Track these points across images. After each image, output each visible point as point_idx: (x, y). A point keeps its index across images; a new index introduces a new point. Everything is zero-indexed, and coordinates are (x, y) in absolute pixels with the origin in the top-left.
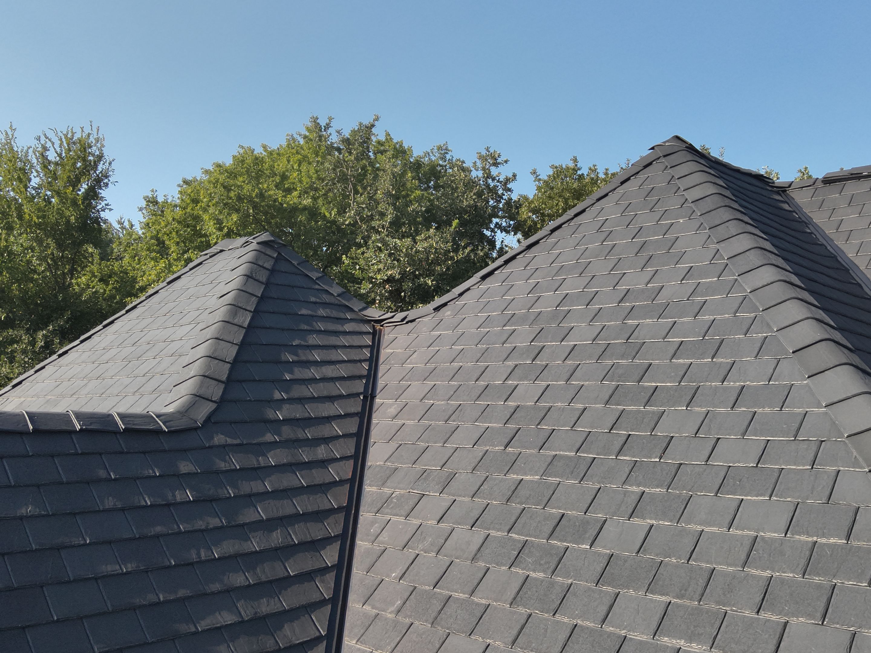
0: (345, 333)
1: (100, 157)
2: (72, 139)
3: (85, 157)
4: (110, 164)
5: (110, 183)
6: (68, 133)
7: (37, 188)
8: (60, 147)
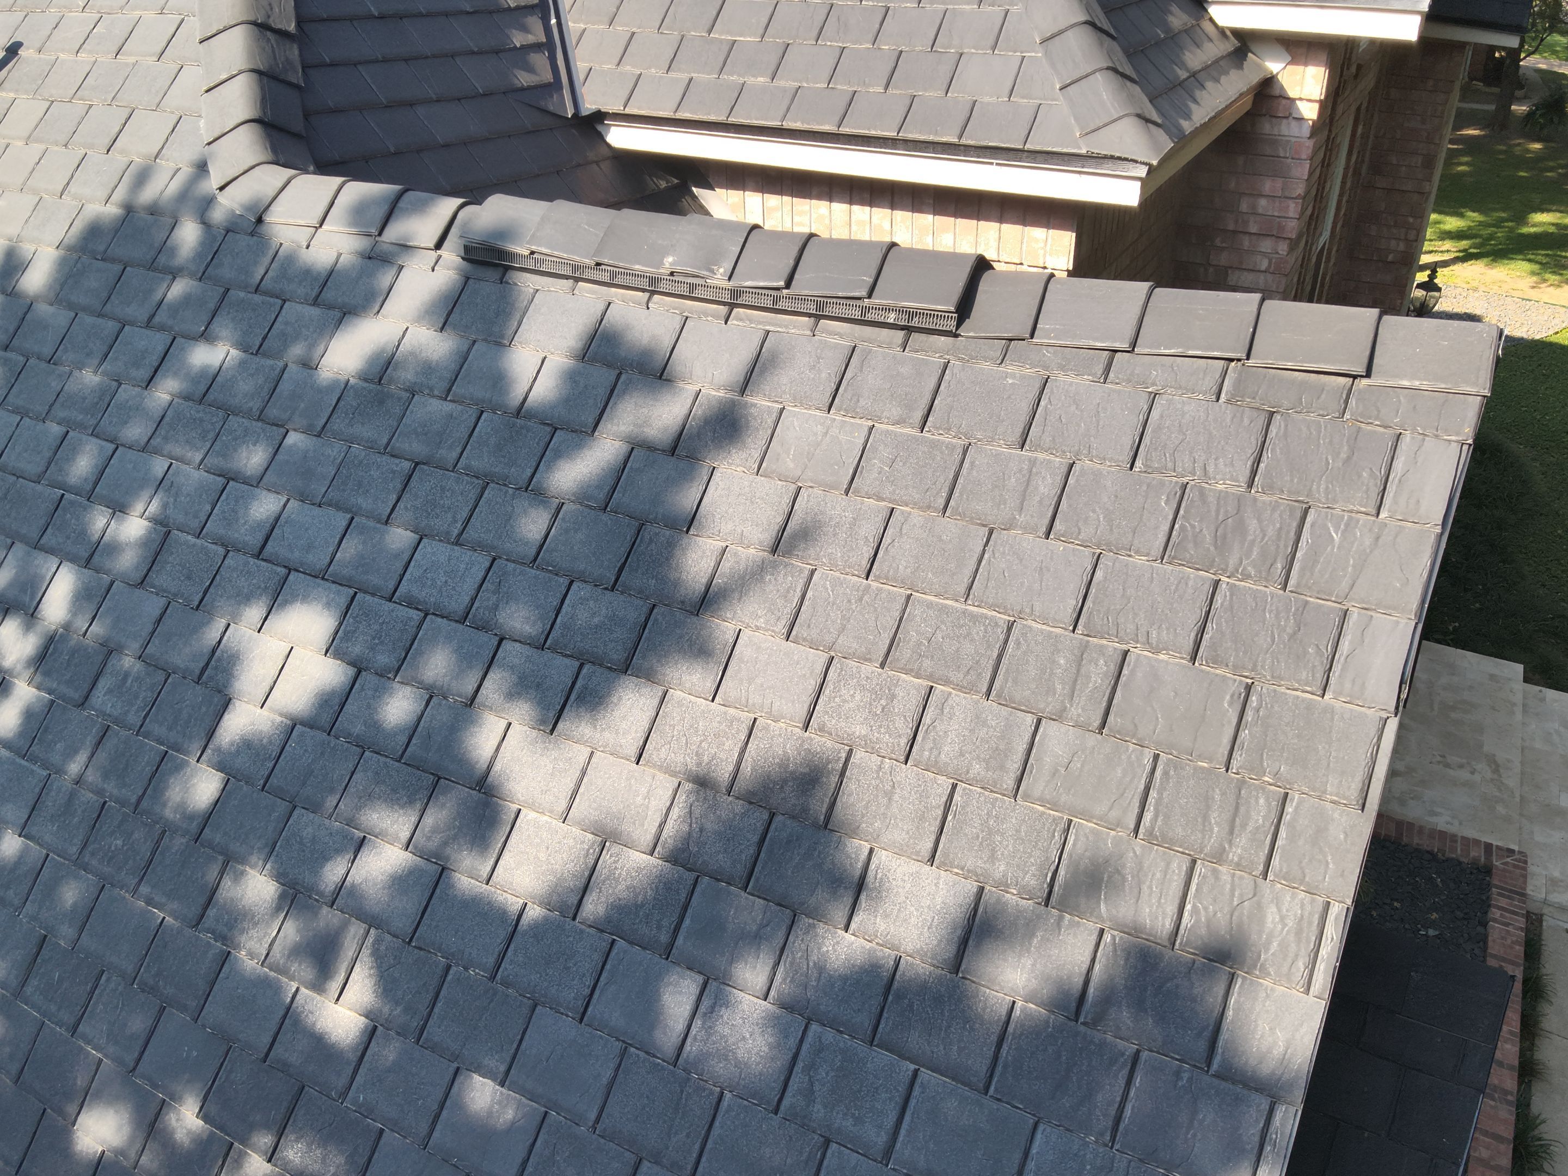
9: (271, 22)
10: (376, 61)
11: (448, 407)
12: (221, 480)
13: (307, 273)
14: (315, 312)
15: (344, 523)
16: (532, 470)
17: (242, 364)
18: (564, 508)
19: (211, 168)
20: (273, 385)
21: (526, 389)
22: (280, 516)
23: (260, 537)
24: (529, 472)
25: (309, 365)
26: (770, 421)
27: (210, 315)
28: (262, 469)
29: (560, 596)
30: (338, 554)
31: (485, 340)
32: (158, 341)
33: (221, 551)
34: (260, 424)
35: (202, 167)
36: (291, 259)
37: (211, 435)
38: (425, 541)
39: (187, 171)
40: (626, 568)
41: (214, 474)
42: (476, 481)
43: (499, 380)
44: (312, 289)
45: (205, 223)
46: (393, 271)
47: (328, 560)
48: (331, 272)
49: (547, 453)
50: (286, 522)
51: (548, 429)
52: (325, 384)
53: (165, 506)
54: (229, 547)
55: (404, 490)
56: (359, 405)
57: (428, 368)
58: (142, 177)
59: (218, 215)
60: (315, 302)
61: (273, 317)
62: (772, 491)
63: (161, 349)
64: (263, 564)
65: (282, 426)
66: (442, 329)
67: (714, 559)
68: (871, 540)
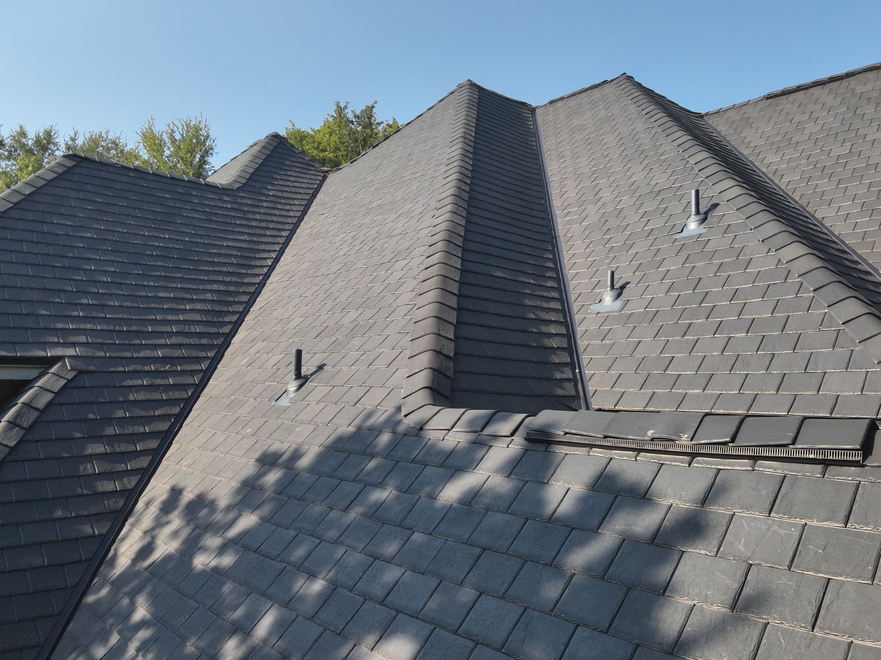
0: (308, 174)
1: (208, 137)
2: (189, 125)
3: (197, 136)
4: (214, 141)
5: (214, 153)
6: (187, 121)
7: (168, 157)
8: (183, 130)
9: (443, 351)
10: (488, 374)
11: (508, 517)
12: (371, 559)
13: (441, 452)
14: (440, 470)
15: (436, 584)
16: (556, 553)
17: (397, 498)
18: (575, 577)
19: (402, 409)
20: (411, 508)
21: (556, 506)
22: (399, 580)
23: (386, 592)
24: (554, 553)
25: (432, 497)
26: (725, 522)
27: (386, 474)
28: (395, 553)
29: (568, 636)
30: (429, 603)
31: (534, 481)
32: (357, 487)
33: (362, 600)
34: (399, 528)
35: (399, 409)
36: (433, 446)
37: (372, 535)
38: (483, 596)
39: (391, 410)
40: (617, 618)
41: (368, 556)
42: (519, 560)
43: (540, 502)
44: (441, 459)
45: (394, 432)
46: (486, 449)
47: (422, 606)
48: (453, 451)
49: (566, 542)
50: (402, 583)
51: (568, 529)
52: (439, 506)
53: (337, 573)
54: (366, 597)
55: (474, 565)
56: (456, 517)
57: (498, 497)
58: (369, 416)
59: (401, 428)
60: (441, 466)
61: (419, 473)
62: (728, 567)
63: (357, 491)
64: (384, 608)
65: (411, 529)
66: (508, 476)
67: (684, 613)
68: (814, 602)
